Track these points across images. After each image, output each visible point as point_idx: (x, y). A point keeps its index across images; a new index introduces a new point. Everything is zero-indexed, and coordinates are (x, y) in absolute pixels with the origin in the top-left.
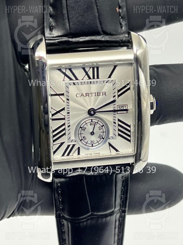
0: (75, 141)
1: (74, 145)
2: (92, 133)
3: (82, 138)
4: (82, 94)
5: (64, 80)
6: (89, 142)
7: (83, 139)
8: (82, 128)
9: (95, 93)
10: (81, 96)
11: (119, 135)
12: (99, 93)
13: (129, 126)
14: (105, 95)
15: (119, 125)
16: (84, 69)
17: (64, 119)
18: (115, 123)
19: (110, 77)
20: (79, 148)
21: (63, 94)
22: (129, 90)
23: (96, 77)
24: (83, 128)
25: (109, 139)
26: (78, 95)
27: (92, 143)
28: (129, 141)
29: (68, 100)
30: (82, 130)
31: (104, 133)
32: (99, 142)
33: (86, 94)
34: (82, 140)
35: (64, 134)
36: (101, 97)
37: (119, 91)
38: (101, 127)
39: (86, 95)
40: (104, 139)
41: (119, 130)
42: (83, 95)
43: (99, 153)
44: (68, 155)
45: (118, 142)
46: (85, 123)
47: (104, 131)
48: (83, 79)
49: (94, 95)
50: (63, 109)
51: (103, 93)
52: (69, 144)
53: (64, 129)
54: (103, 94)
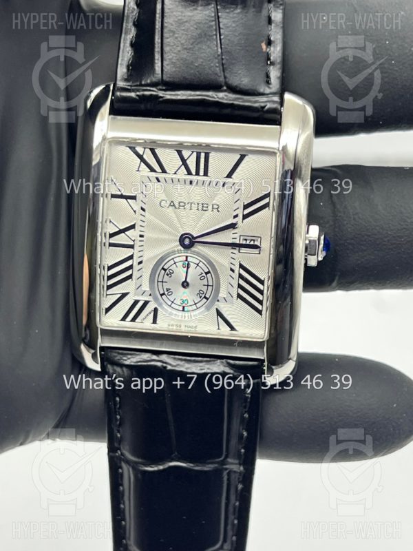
0: (150, 295)
1: (146, 303)
2: (185, 284)
3: (165, 290)
4: (172, 202)
5: (138, 170)
6: (178, 302)
7: (166, 293)
8: (165, 270)
9: (198, 204)
10: (170, 205)
11: (239, 296)
12: (206, 206)
13: (262, 282)
14: (218, 211)
15: (241, 276)
16: (179, 153)
17: (132, 247)
18: (232, 270)
19: (229, 176)
20: (156, 310)
21: (134, 198)
22: (267, 208)
23: (202, 172)
24: (167, 271)
25: (218, 301)
26: (163, 204)
27: (184, 305)
28: (260, 312)
29: (143, 209)
30: (166, 275)
31: (210, 288)
32: (198, 305)
33: (180, 203)
34: (164, 294)
35: (130, 277)
36: (209, 213)
37: (246, 207)
38: (204, 274)
39: (180, 206)
40: (207, 299)
41: (240, 286)
42: (174, 205)
43: (196, 327)
44: (133, 320)
45: (237, 312)
46: (172, 262)
47: (210, 284)
48: (175, 173)
49: (195, 207)
50: (133, 227)
51: (213, 205)
52: (137, 298)
53: (131, 267)
54: (213, 208)
